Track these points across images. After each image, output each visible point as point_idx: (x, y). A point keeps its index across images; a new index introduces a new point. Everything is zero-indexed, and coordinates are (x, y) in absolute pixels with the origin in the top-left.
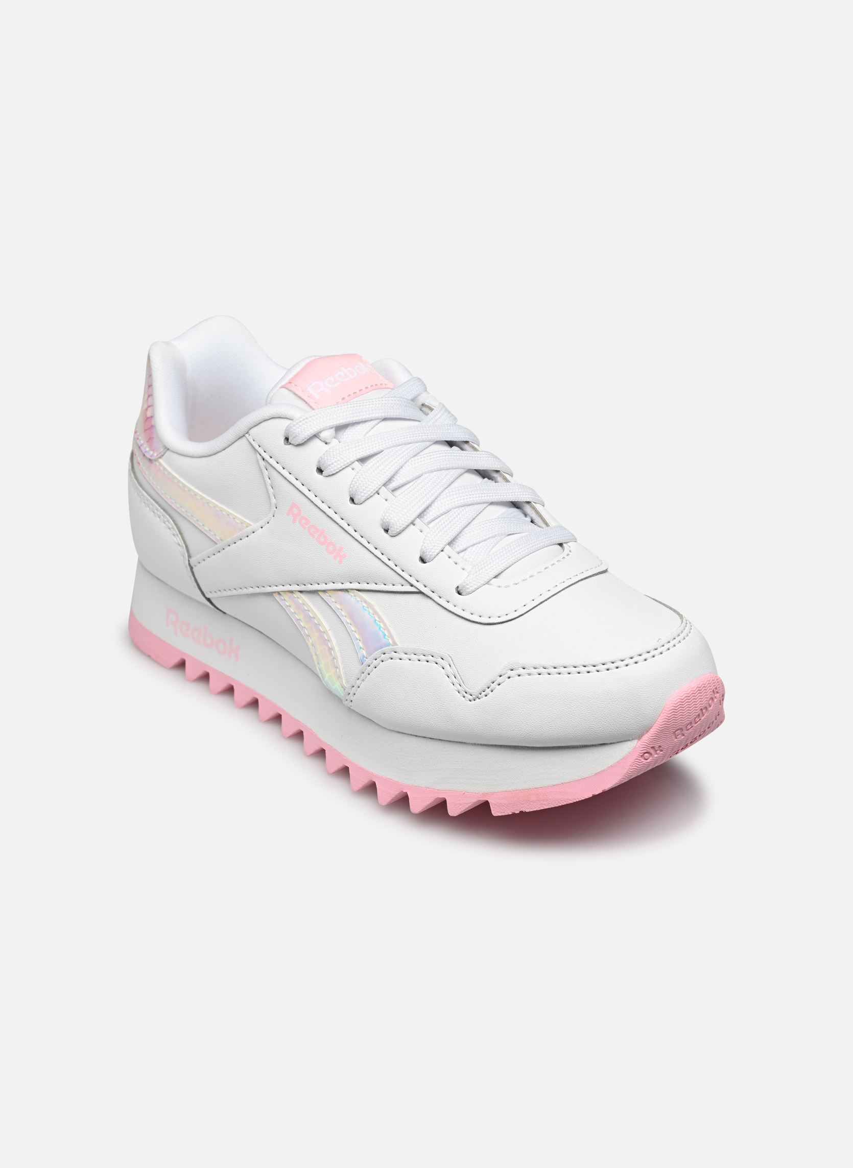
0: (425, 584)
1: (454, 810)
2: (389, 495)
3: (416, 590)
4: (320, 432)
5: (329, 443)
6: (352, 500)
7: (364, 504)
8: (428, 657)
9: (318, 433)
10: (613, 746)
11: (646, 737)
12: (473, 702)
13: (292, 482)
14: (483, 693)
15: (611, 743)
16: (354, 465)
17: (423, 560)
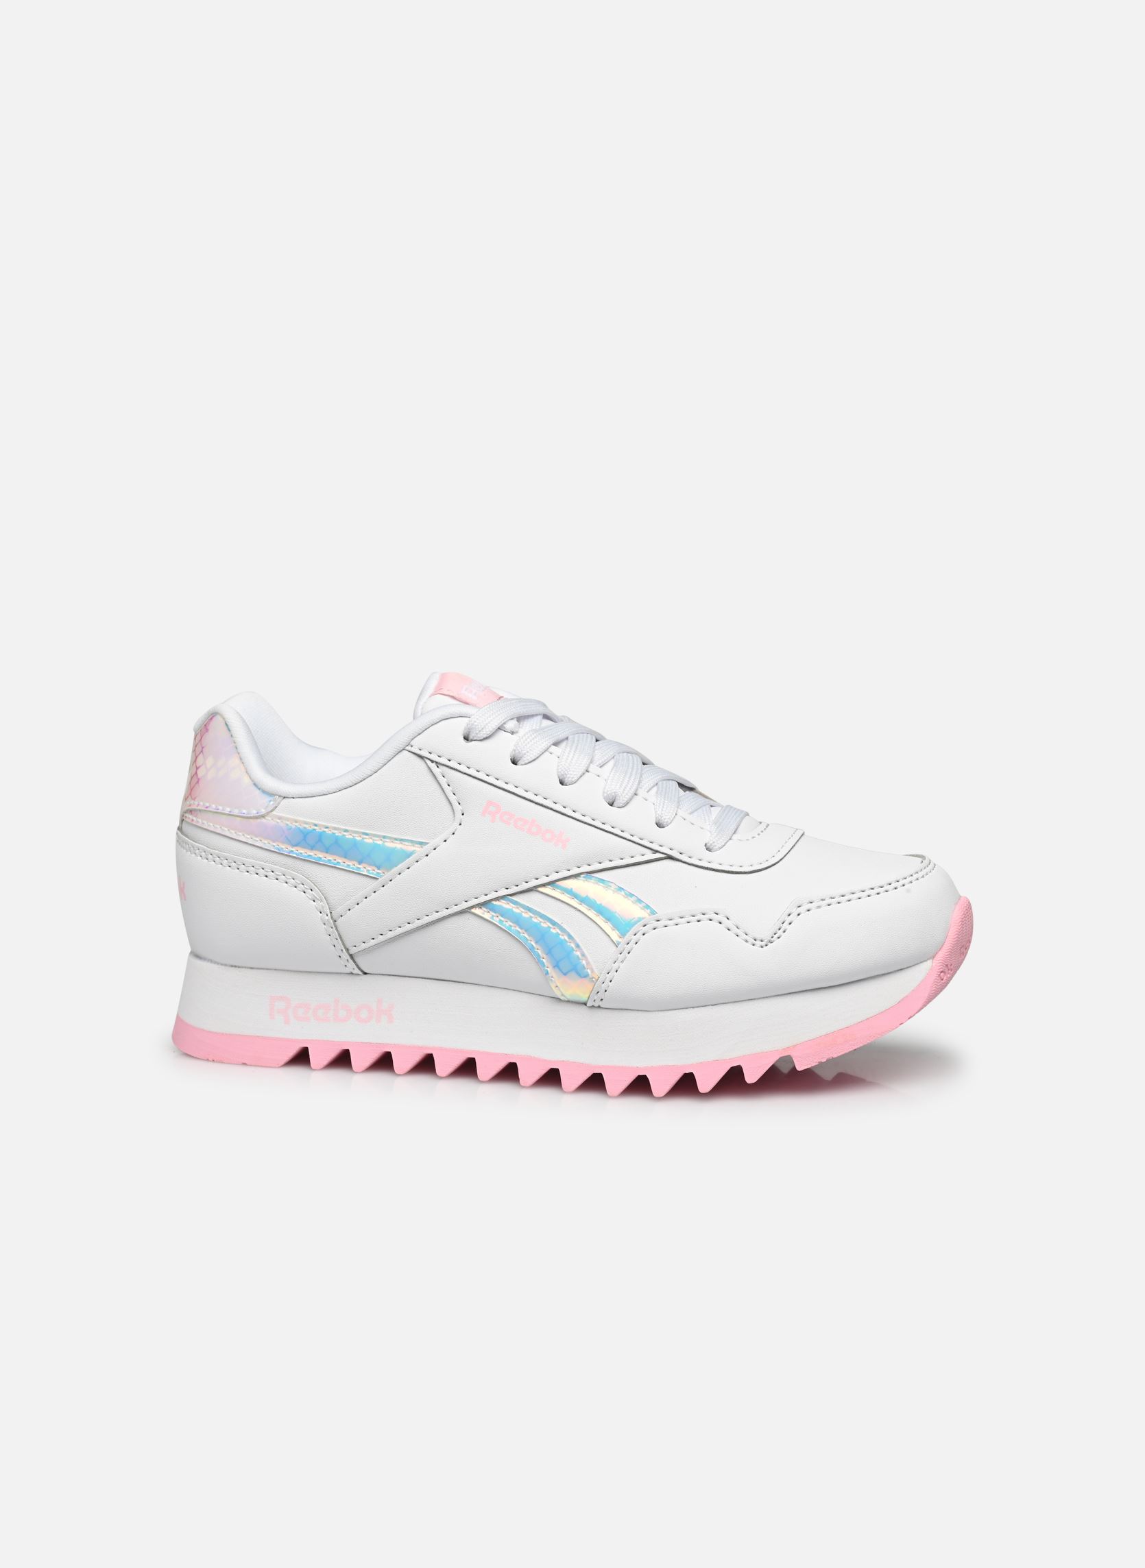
0: (671, 847)
1: (751, 1077)
2: (599, 771)
3: (663, 856)
4: (505, 723)
5: (517, 732)
6: (562, 783)
7: (578, 782)
8: (698, 917)
9: (502, 725)
10: (909, 970)
11: (941, 955)
12: (765, 948)
13: (483, 779)
14: (776, 936)
15: (908, 967)
16: (550, 750)
17: (659, 825)
